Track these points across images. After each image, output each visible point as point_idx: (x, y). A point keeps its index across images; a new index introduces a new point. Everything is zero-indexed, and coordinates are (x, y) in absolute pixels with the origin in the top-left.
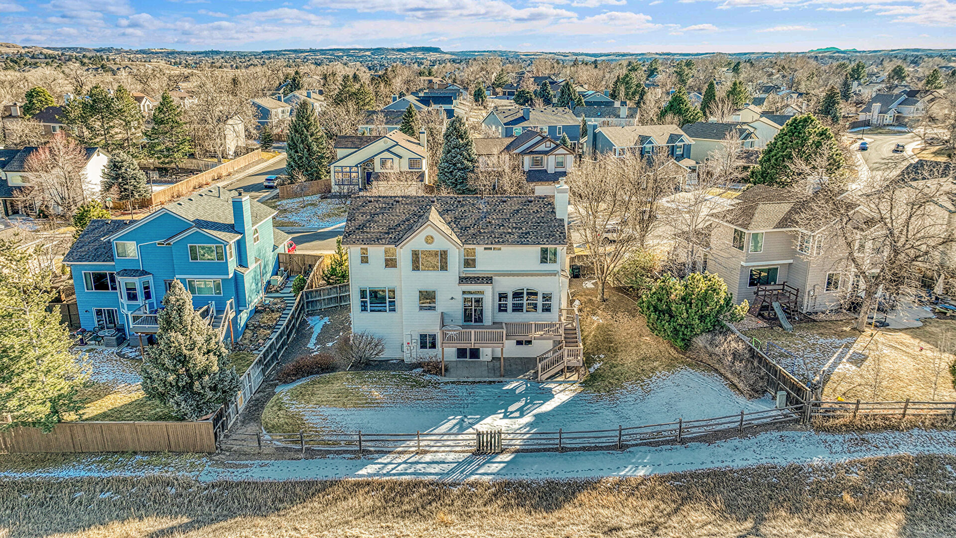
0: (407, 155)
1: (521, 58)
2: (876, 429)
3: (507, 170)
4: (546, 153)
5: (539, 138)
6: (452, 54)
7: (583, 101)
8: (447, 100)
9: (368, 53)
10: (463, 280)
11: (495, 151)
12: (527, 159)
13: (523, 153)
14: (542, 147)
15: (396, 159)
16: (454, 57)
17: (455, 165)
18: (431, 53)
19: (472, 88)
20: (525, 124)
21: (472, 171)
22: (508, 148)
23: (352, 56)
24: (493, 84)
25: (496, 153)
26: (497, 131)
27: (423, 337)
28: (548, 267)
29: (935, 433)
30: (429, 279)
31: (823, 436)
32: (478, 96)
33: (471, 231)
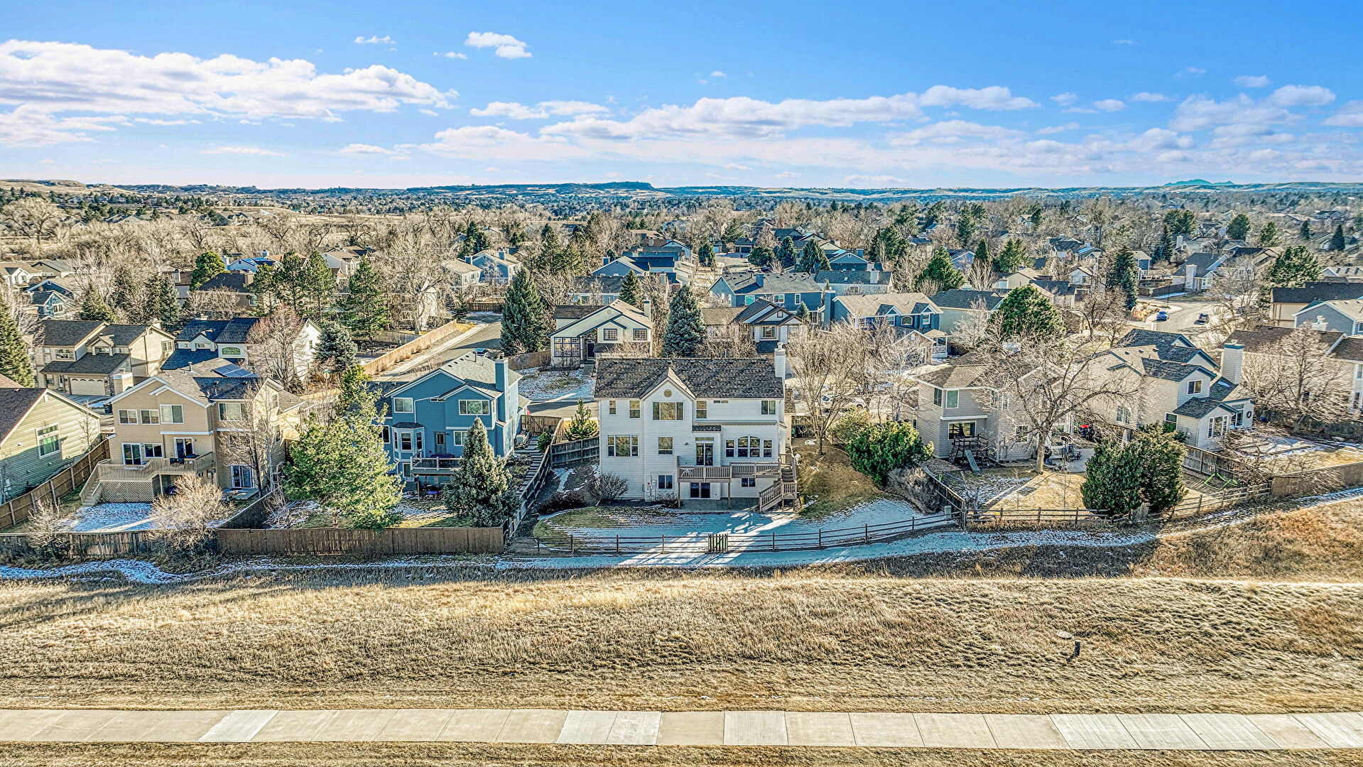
0: (632, 326)
1: (762, 198)
2: (1015, 529)
3: (737, 340)
4: (778, 323)
5: (771, 308)
6: (667, 190)
7: (828, 264)
8: (668, 262)
9: (552, 191)
10: (695, 428)
11: (724, 322)
12: (758, 330)
13: (754, 323)
14: (773, 318)
15: (620, 330)
16: (669, 195)
17: (682, 335)
18: (638, 191)
19: (697, 245)
20: (759, 291)
21: (701, 342)
22: (738, 318)
23: (530, 194)
24: (723, 238)
25: (725, 323)
26: (726, 299)
27: (661, 478)
28: (768, 417)
29: (1058, 533)
30: (668, 427)
31: (974, 534)
32: (705, 256)
33: (703, 387)
